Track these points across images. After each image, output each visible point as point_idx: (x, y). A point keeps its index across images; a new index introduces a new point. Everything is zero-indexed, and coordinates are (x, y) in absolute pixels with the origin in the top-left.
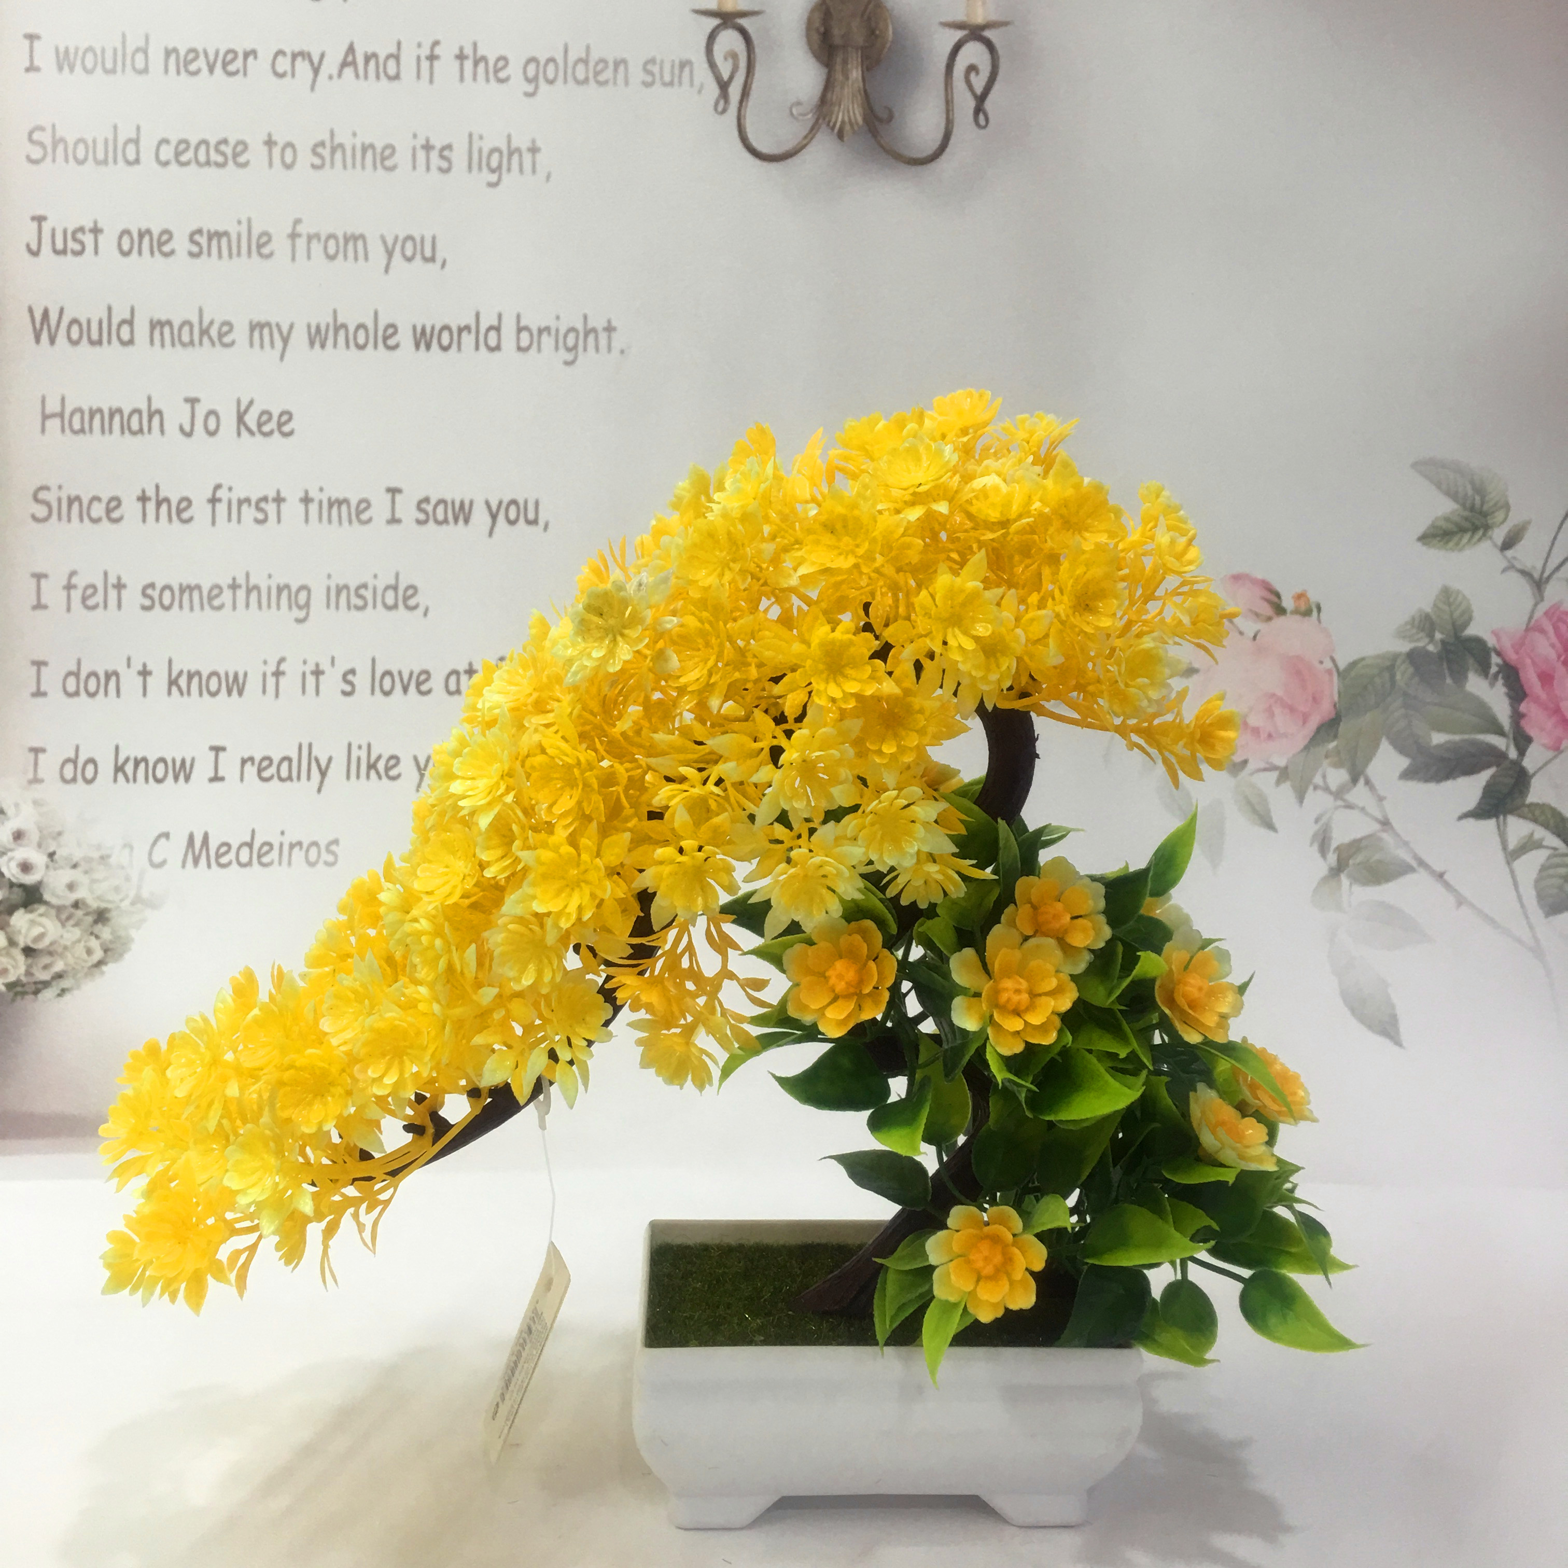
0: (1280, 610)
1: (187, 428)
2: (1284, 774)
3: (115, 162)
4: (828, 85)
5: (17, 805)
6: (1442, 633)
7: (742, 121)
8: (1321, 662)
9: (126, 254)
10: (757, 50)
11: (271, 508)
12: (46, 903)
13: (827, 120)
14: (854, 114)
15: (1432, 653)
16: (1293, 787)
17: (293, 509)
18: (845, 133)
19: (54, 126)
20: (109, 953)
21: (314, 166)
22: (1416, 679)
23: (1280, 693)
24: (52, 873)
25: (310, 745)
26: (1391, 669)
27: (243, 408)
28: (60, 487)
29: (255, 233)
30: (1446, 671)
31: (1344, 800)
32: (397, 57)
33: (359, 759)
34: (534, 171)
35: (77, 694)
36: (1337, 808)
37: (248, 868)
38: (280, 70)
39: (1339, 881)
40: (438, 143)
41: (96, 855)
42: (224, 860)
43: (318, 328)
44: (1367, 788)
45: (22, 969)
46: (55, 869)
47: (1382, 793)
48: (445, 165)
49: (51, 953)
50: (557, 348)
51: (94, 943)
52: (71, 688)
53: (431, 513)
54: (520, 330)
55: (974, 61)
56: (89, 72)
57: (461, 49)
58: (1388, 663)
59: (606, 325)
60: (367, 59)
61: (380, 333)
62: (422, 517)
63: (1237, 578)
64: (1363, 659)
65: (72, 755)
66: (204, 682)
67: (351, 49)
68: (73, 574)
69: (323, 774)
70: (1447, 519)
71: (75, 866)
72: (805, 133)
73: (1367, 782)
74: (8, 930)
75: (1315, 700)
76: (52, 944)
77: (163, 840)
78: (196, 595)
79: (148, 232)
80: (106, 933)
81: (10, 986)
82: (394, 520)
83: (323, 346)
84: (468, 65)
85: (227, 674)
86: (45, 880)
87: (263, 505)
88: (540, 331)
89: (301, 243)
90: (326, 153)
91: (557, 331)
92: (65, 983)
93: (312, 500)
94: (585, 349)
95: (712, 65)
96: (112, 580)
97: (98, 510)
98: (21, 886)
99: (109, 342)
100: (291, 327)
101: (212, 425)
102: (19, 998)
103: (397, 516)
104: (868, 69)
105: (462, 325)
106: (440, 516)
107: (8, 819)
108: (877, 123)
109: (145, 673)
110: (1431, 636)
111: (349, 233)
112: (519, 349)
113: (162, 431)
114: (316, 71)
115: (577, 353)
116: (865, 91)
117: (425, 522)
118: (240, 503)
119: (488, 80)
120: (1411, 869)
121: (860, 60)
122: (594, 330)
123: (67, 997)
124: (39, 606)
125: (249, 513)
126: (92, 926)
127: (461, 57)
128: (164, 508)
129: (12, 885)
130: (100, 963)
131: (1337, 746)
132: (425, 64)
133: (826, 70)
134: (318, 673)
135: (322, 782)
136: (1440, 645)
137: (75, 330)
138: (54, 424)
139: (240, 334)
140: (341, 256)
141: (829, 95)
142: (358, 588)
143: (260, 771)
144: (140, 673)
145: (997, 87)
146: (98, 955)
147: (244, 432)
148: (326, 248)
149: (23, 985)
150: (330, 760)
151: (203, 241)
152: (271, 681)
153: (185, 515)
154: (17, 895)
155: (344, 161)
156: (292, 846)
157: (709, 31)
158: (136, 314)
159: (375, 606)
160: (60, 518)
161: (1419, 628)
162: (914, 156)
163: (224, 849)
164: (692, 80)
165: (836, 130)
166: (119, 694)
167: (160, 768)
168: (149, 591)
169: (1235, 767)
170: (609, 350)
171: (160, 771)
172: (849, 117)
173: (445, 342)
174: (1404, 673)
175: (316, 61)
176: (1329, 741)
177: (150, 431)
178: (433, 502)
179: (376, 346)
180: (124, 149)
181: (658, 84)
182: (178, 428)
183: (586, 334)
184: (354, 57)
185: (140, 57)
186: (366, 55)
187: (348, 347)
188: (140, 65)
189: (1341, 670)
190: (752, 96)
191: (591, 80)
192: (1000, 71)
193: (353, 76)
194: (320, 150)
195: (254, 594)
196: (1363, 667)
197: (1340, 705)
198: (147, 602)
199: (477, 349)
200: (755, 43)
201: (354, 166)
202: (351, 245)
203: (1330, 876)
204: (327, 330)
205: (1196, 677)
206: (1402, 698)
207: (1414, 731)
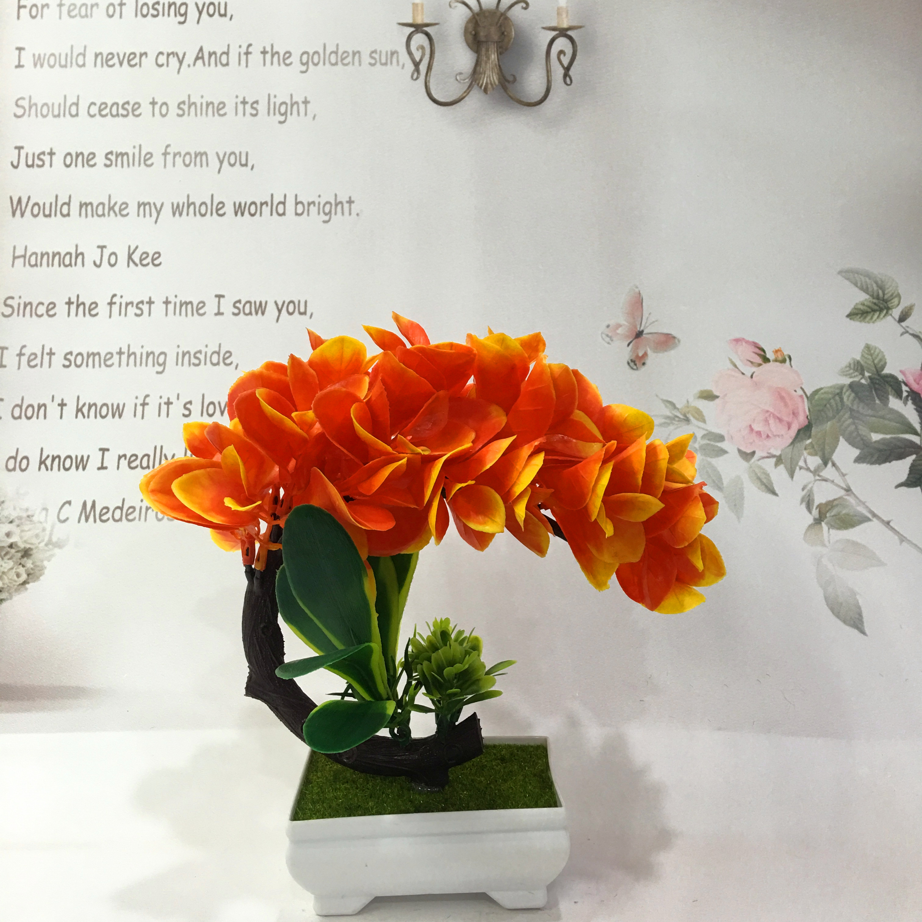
0: (766, 360)
1: (98, 263)
2: (779, 460)
3: (64, 115)
4: (477, 63)
6: (868, 372)
7: (428, 84)
8: (795, 391)
9: (68, 166)
10: (436, 45)
11: (145, 307)
13: (477, 82)
14: (493, 79)
15: (865, 385)
16: (786, 467)
17: (158, 308)
18: (488, 89)
19: (30, 97)
20: (31, 576)
21: (178, 115)
22: (857, 400)
23: (771, 410)
25: (162, 447)
26: (840, 394)
27: (131, 251)
28: (20, 297)
29: (143, 153)
30: (875, 394)
31: (819, 476)
32: (227, 53)
34: (306, 114)
35: (20, 417)
36: (815, 481)
37: (120, 522)
38: (160, 62)
39: (821, 527)
40: (250, 100)
41: (25, 515)
42: (104, 518)
43: (178, 205)
44: (834, 468)
47: (844, 471)
48: (254, 112)
50: (319, 213)
51: (21, 570)
52: (17, 414)
53: (241, 309)
54: (297, 204)
55: (563, 48)
56: (51, 67)
57: (264, 48)
58: (838, 391)
59: (348, 200)
60: (210, 55)
61: (214, 207)
62: (236, 311)
63: (737, 340)
64: (821, 389)
65: (14, 454)
66: (98, 410)
67: (201, 49)
68: (23, 347)
70: (863, 304)
71: (11, 522)
72: (464, 90)
73: (834, 465)
75: (795, 414)
77: (67, 505)
78: (97, 358)
79: (82, 153)
80: (29, 563)
83: (181, 215)
84: (268, 56)
85: (113, 405)
87: (140, 306)
88: (309, 204)
89: (170, 158)
90: (186, 107)
91: (319, 203)
92: (2, 596)
93: (170, 302)
94: (336, 214)
95: (410, 53)
96: (47, 350)
97: (42, 310)
99: (55, 215)
100: (162, 205)
101: (113, 261)
103: (222, 310)
104: (501, 53)
105: (263, 201)
106: (247, 311)
108: (507, 83)
109: (62, 405)
110: (862, 374)
111: (198, 152)
112: (297, 214)
113: (83, 264)
114: (181, 62)
115: (331, 216)
116: (499, 66)
117: (238, 314)
118: (127, 304)
119: (279, 64)
120: (867, 519)
121: (496, 49)
122: (341, 203)
123: (4, 605)
125: (132, 310)
126: (20, 559)
127: (264, 52)
128: (81, 308)
130: (24, 583)
131: (811, 442)
132: (243, 57)
133: (476, 55)
134: (168, 403)
136: (869, 380)
137: (36, 209)
138: (19, 262)
139: (132, 209)
140: (192, 164)
141: (478, 68)
142: (196, 353)
143: (129, 463)
144: (59, 405)
145: (575, 63)
146: (24, 577)
147: (131, 264)
150: (173, 456)
151: (113, 158)
152: (139, 408)
153: (93, 312)
155: (196, 111)
156: (148, 509)
157: (408, 34)
158: (72, 199)
159: (205, 364)
160: (18, 315)
161: (854, 369)
162: (529, 101)
163: (105, 511)
164: (398, 61)
165: (483, 88)
166: (45, 417)
167: (68, 462)
168: (69, 357)
169: (747, 456)
170: (350, 214)
171: (68, 463)
172: (490, 80)
173: (253, 210)
174: (849, 396)
175: (181, 57)
176: (805, 439)
177: (76, 264)
178: (243, 303)
179: (212, 214)
180: (70, 108)
181: (378, 64)
182: (92, 263)
183: (336, 205)
184: (203, 54)
185: (81, 59)
186: (209, 52)
187: (195, 215)
188: (81, 62)
189: (808, 394)
190: (433, 70)
191: (339, 63)
192: (578, 54)
193: (202, 64)
194: (182, 106)
195: (132, 357)
196: (822, 394)
197: (811, 417)
198: (67, 363)
199: (271, 215)
200: (435, 41)
201: (201, 114)
202: (198, 159)
203: (814, 524)
204: (183, 206)
205: (717, 401)
206: (849, 413)
207: (860, 432)
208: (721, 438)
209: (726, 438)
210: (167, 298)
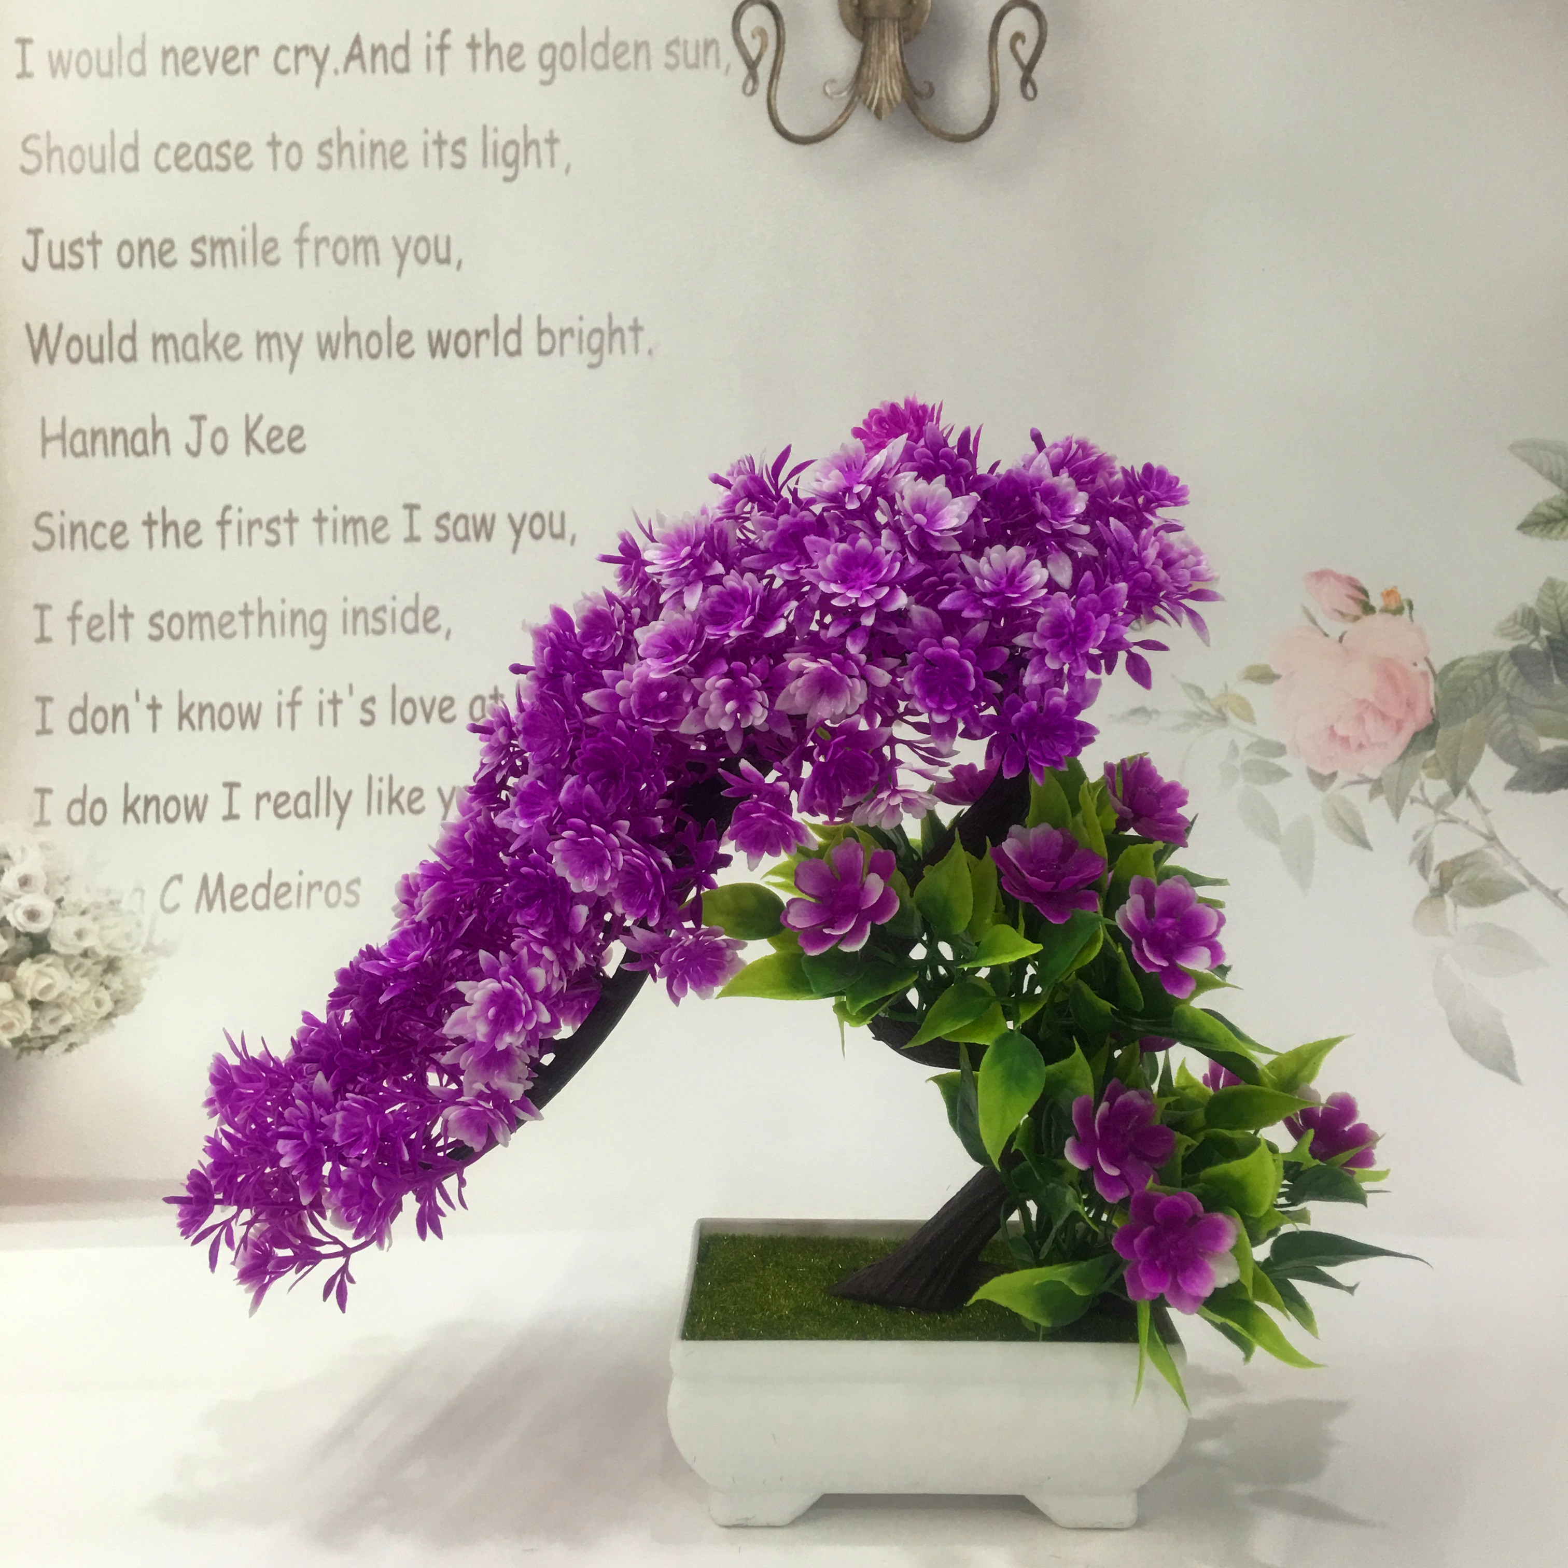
0: (1368, 609)
1: (194, 448)
2: (1377, 787)
3: (113, 169)
4: (864, 60)
5: (23, 850)
6: (1547, 628)
7: (773, 102)
8: (1415, 664)
9: (126, 266)
10: (787, 27)
11: (283, 529)
12: (55, 953)
13: (863, 96)
14: (892, 90)
15: (1537, 651)
16: (1388, 799)
17: (306, 528)
18: (883, 111)
19: (48, 134)
20: (120, 1005)
21: (320, 166)
22: (1521, 680)
23: (1371, 698)
24: (59, 920)
25: (329, 779)
26: (1492, 670)
27: (251, 424)
28: (63, 513)
29: (261, 239)
30: (1554, 671)
31: (1444, 814)
32: (405, 48)
33: (380, 793)
34: (552, 164)
35: (84, 730)
36: (1437, 822)
37: (265, 911)
38: (283, 66)
39: (1443, 902)
40: (451, 138)
41: (105, 900)
42: (239, 903)
43: (329, 338)
44: (1470, 801)
45: (28, 1023)
46: (63, 916)
47: (1487, 806)
48: (458, 160)
49: (58, 1006)
50: (581, 351)
51: (105, 995)
52: (78, 725)
53: (451, 530)
54: (541, 332)
55: (1020, 28)
56: (84, 76)
57: (473, 37)
58: (1490, 663)
59: (632, 324)
60: (374, 51)
61: (394, 341)
62: (442, 534)
63: (1321, 575)
64: (1461, 660)
65: (80, 795)
66: (216, 715)
67: (357, 41)
68: (78, 603)
69: (343, 809)
70: (1549, 505)
71: (83, 913)
72: (840, 113)
73: (1470, 794)
74: (14, 981)
75: (1410, 706)
76: (61, 995)
77: (176, 883)
78: (206, 621)
79: (149, 242)
80: (116, 982)
81: (16, 1041)
82: (412, 538)
83: (334, 356)
84: (481, 53)
85: (240, 706)
86: (52, 928)
87: (274, 526)
88: (563, 333)
89: (309, 248)
90: (333, 151)
91: (581, 332)
92: (72, 1038)
93: (326, 519)
94: (611, 350)
95: (739, 43)
96: (118, 609)
97: (102, 536)
98: (28, 935)
99: (111, 359)
100: (301, 337)
101: (219, 444)
102: (25, 1055)
103: (416, 533)
104: (906, 42)
105: (480, 329)
106: (461, 532)
107: (14, 864)
108: (917, 99)
109: (154, 707)
110: (1536, 632)
111: (359, 237)
112: (541, 352)
113: (168, 451)
114: (321, 65)
115: (602, 356)
116: (904, 65)
117: (446, 539)
118: (251, 525)
119: (501, 69)
120: (1520, 888)
121: (897, 33)
122: (620, 330)
123: (75, 1052)
124: (43, 639)
125: (260, 535)
126: (101, 976)
127: (473, 45)
128: (171, 531)
129: (18, 934)
130: (110, 1016)
131: (1435, 756)
132: (435, 55)
133: (861, 45)
134: (335, 702)
135: (341, 818)
136: (1546, 644)
137: (75, 348)
138: (54, 447)
139: (247, 345)
140: (350, 261)
141: (865, 70)
142: (377, 611)
143: (276, 807)
144: (149, 707)
145: (1044, 57)
146: (108, 1006)
147: (253, 449)
148: (335, 253)
149: (30, 1041)
150: (350, 794)
151: (207, 249)
152: (287, 712)
153: (193, 539)
154: (24, 945)
155: (352, 159)
156: (311, 887)
157: (735, 7)
158: (137, 329)
159: (394, 630)
160: (62, 546)
161: (1522, 625)
162: (958, 132)
163: (239, 891)
164: (718, 61)
165: (873, 108)
166: (127, 729)
167: (172, 806)
168: (158, 620)
169: (1322, 780)
170: (636, 351)
171: (172, 810)
172: (887, 94)
173: (463, 347)
174: (1507, 674)
175: (321, 57)
176: (1426, 750)
177: (155, 452)
178: (453, 518)
179: (390, 354)
180: (122, 156)
181: (682, 66)
182: (184, 447)
183: (612, 335)
184: (360, 49)
185: (137, 59)
186: (373, 47)
187: (360, 356)
188: (137, 66)
189: (1437, 672)
190: (782, 74)
191: (611, 64)
192: (1049, 39)
193: (360, 71)
194: (327, 149)
195: (267, 621)
196: (1462, 668)
197: (1437, 711)
198: (156, 632)
199: (496, 354)
200: (785, 18)
201: (362, 164)
202: (361, 249)
203: (1432, 897)
204: (338, 339)
205: (1276, 684)
206: (1505, 702)
207: (1521, 737)
208: (1280, 750)
209: (1288, 749)
210: (320, 512)
